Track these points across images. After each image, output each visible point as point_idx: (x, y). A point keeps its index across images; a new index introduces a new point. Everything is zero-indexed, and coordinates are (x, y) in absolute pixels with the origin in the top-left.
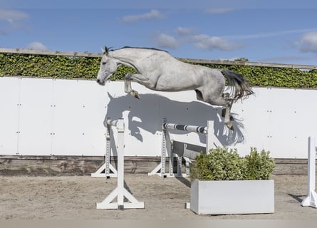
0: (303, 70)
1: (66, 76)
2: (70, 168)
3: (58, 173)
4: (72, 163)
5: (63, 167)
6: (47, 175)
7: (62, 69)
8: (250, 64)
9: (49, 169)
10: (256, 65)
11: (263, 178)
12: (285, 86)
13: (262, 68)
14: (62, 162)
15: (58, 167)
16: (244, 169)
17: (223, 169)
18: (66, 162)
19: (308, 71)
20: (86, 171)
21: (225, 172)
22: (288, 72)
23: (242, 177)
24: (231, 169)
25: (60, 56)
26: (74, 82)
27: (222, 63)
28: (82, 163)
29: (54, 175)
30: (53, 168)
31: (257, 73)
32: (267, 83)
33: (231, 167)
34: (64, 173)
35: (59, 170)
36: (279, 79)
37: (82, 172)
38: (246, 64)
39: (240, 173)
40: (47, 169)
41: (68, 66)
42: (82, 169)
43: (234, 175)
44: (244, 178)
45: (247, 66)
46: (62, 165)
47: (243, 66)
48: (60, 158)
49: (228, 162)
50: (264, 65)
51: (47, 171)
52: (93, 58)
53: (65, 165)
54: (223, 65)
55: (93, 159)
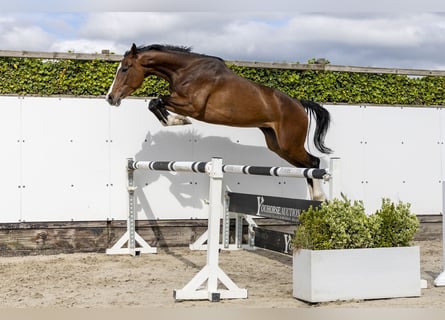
0: (411, 77)
1: (41, 91)
2: (51, 242)
3: (32, 249)
4: (56, 233)
5: (40, 240)
6: (14, 254)
7: (34, 81)
8: (332, 69)
9: (16, 244)
10: (342, 69)
11: (403, 244)
12: (386, 103)
13: (351, 74)
14: (39, 232)
15: (33, 240)
16: (376, 231)
17: (347, 231)
18: (45, 231)
19: (421, 77)
20: (78, 246)
21: (348, 236)
22: (391, 81)
23: (372, 244)
24: (357, 232)
25: (30, 59)
26: (54, 101)
27: (291, 68)
28: (72, 232)
29: (25, 254)
30: (23, 243)
31: (345, 82)
32: (359, 98)
33: (358, 228)
34: (42, 250)
35: (34, 246)
36: (378, 92)
37: (71, 247)
38: (327, 69)
39: (370, 237)
40: (14, 244)
41: (44, 75)
42: (71, 242)
43: (362, 240)
44: (377, 245)
45: (329, 72)
46: (38, 238)
47: (323, 71)
48: (34, 226)
49: (354, 221)
50: (354, 70)
51: (13, 248)
52: (84, 62)
53: (44, 237)
54: (292, 70)
55: (90, 225)
